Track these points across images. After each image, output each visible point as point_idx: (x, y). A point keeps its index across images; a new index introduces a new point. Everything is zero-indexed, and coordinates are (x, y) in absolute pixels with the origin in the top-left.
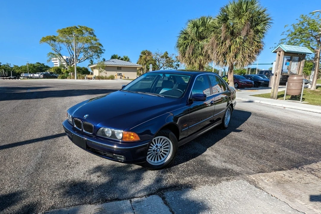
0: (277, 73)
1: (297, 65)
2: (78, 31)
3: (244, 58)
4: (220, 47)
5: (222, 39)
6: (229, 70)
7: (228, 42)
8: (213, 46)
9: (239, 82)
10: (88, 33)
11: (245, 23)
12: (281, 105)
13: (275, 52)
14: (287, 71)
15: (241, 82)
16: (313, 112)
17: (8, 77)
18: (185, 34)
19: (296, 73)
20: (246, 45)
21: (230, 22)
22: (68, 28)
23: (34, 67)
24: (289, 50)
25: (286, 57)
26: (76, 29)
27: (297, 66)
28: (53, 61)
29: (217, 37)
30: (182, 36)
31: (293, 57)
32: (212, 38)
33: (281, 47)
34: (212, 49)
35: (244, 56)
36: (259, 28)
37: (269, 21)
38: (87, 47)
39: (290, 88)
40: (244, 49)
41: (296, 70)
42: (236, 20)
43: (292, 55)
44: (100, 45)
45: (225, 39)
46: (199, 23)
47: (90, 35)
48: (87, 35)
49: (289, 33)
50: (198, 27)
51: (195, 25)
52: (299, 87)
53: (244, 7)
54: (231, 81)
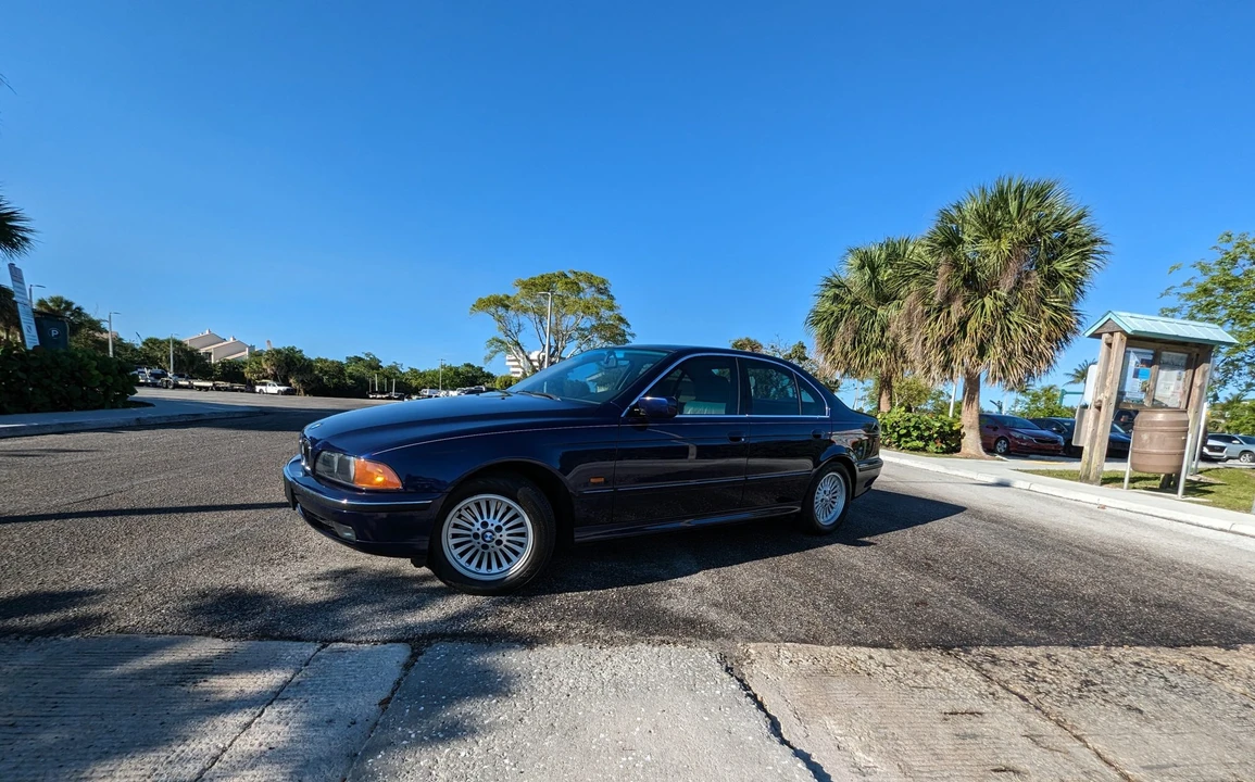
0: (1100, 401)
1: (1179, 380)
2: (566, 283)
3: (1011, 355)
4: (930, 324)
5: (937, 299)
6: (964, 395)
7: (957, 311)
8: (910, 321)
9: (1010, 436)
10: (593, 289)
11: (1010, 251)
12: (1094, 499)
13: (1097, 335)
14: (1143, 396)
15: (1018, 435)
16: (1198, 526)
17: (384, 393)
18: (837, 286)
19: (1177, 406)
20: (1016, 319)
21: (968, 250)
22: (542, 277)
23: (457, 373)
24: (1143, 330)
25: (1135, 352)
26: (564, 280)
27: (1181, 382)
28: (508, 363)
29: (924, 294)
30: (827, 294)
31: (1164, 353)
32: (910, 297)
33: (1113, 318)
34: (909, 329)
35: (1009, 349)
36: (1061, 266)
37: (1097, 247)
38: (588, 326)
39: (1141, 450)
40: (1009, 329)
41: (1178, 395)
42: (986, 245)
43: (1158, 345)
44: (621, 320)
45: (949, 299)
46: (879, 255)
47: (600, 296)
48: (589, 294)
49: (1192, 290)
50: (874, 269)
51: (868, 263)
52: (1173, 448)
53: (1013, 206)
54: (970, 427)
